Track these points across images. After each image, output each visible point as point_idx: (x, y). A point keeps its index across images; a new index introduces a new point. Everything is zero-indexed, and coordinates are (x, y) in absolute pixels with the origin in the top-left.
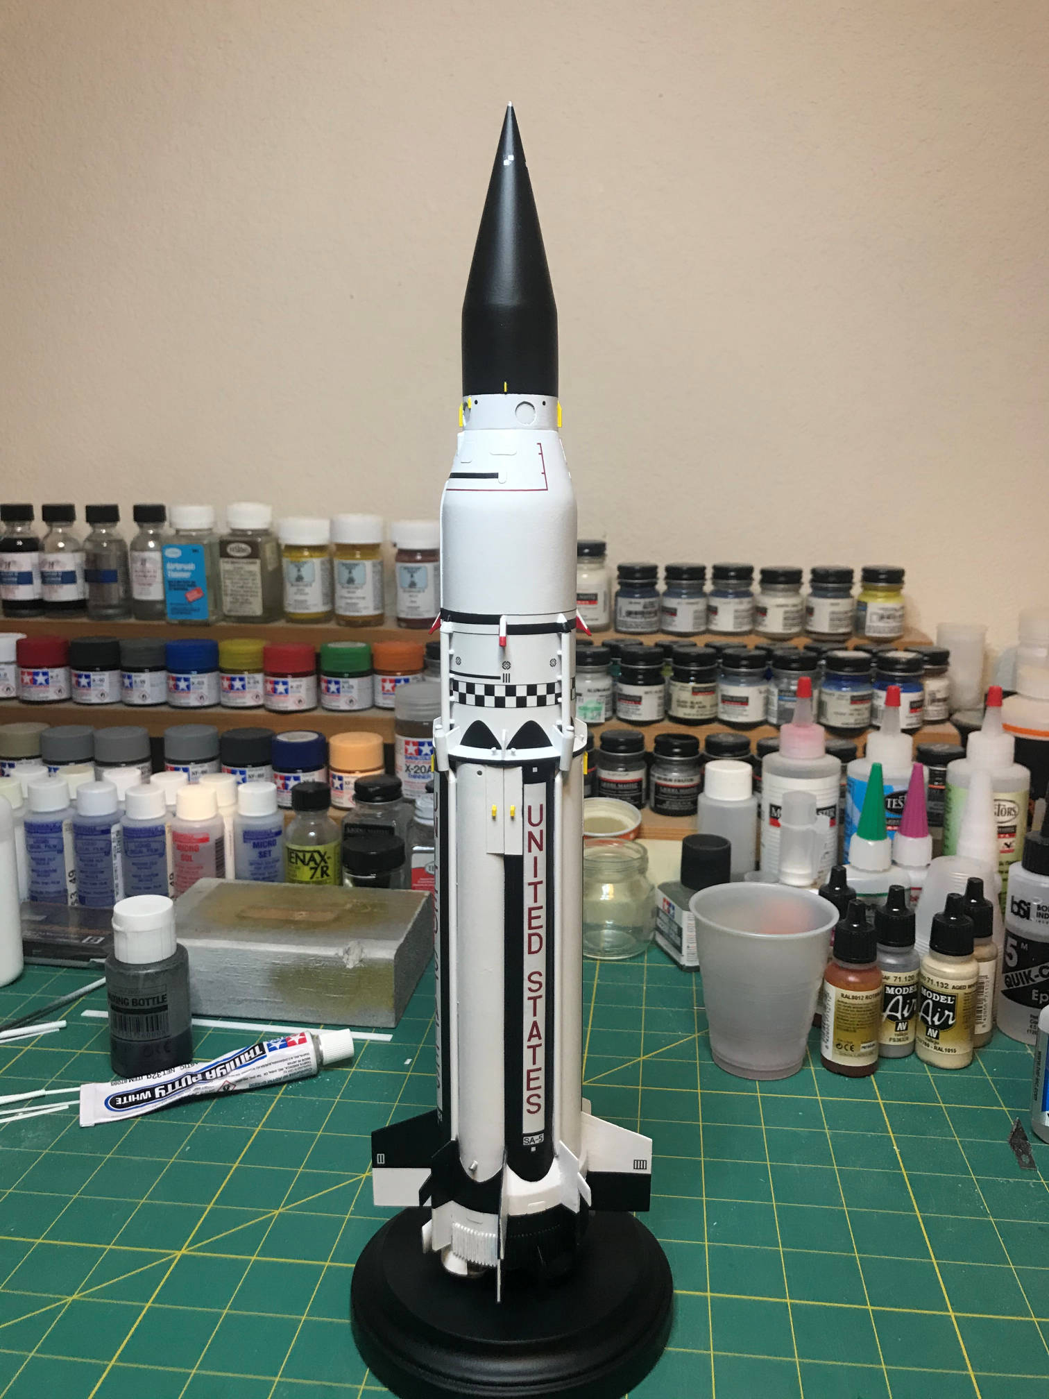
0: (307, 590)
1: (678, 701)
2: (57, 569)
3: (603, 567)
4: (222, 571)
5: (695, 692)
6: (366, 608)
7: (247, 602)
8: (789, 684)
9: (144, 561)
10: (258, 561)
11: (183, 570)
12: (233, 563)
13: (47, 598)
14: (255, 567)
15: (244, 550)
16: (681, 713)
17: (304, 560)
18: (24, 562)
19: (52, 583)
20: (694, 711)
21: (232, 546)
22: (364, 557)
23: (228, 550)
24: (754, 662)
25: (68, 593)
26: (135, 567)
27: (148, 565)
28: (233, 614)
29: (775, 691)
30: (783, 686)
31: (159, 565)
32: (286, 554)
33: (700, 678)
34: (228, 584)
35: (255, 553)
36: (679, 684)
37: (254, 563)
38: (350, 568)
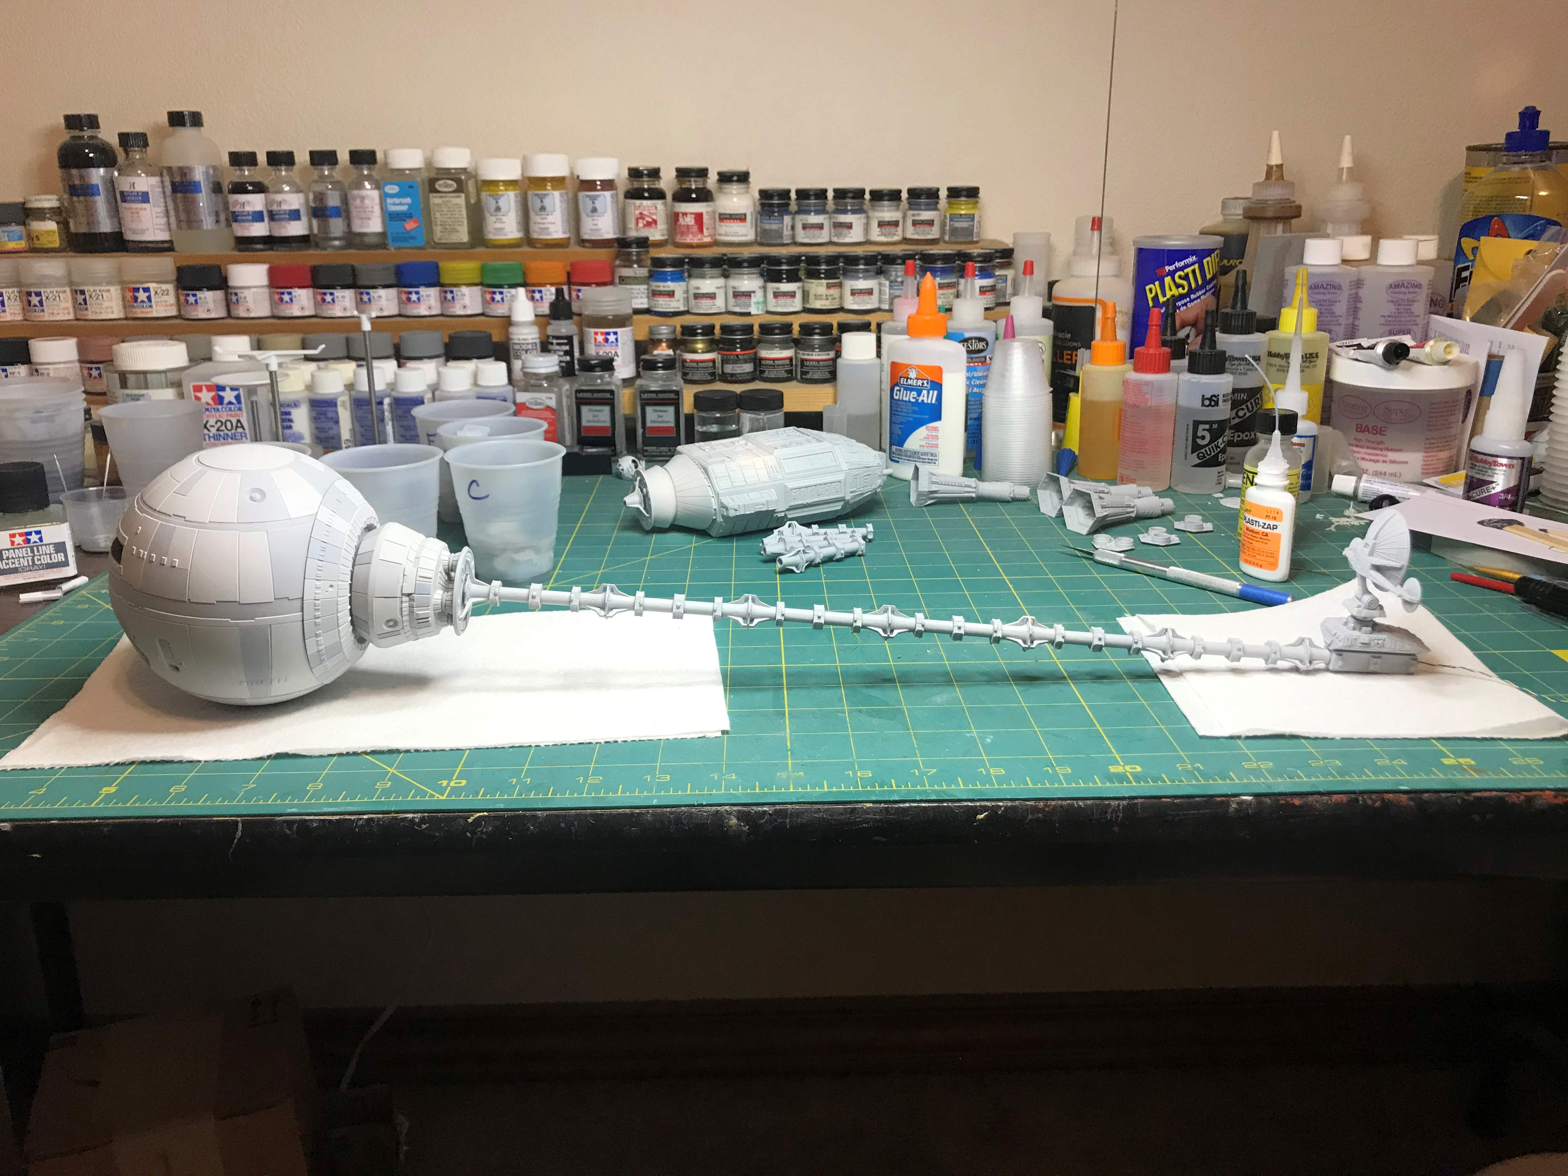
0: (504, 219)
1: (815, 295)
2: (285, 207)
3: (747, 192)
4: (432, 207)
5: (829, 287)
6: (557, 232)
7: (455, 231)
8: (897, 276)
9: (363, 198)
10: (463, 195)
11: (401, 204)
12: (441, 197)
13: (276, 234)
14: (461, 200)
15: (450, 186)
16: (818, 305)
17: (500, 193)
18: (255, 202)
19: (280, 220)
20: (828, 302)
21: (441, 182)
22: (554, 188)
23: (437, 186)
24: (870, 260)
25: (296, 229)
26: (355, 204)
27: (367, 202)
28: (443, 241)
29: (887, 283)
30: (892, 278)
31: (377, 200)
32: (485, 188)
33: (830, 275)
34: (438, 216)
35: (460, 188)
36: (815, 281)
37: (458, 197)
38: (542, 198)
